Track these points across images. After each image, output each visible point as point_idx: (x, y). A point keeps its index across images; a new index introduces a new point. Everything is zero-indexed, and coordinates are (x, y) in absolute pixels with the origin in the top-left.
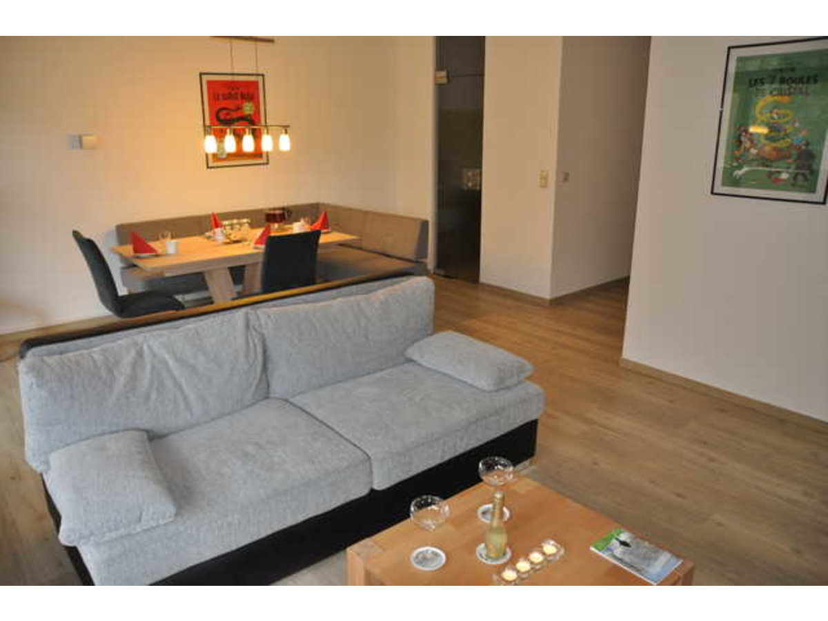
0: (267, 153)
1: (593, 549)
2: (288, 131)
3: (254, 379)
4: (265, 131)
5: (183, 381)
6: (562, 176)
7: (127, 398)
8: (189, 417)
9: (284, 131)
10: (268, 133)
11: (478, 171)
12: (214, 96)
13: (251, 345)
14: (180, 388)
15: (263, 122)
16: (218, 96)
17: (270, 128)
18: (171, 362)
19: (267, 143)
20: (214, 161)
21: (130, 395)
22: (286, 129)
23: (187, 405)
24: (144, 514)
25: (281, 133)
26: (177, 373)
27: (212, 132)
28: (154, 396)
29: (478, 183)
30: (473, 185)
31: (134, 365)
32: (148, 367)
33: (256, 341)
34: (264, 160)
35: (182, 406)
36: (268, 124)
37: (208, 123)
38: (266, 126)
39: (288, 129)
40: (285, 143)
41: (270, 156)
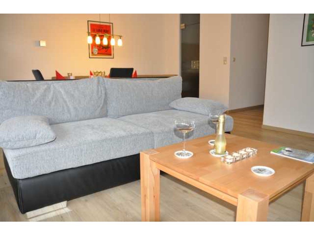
0: (113, 46)
1: (272, 152)
2: (121, 38)
3: (101, 104)
4: (112, 37)
5: (67, 100)
6: (233, 60)
7: (41, 102)
8: (69, 115)
9: (120, 38)
10: (113, 38)
11: (198, 61)
12: (93, 30)
13: (100, 90)
14: (65, 102)
15: (112, 34)
16: (94, 30)
17: (114, 36)
18: (63, 92)
19: (113, 42)
20: (92, 55)
21: (42, 102)
22: (120, 37)
23: (69, 111)
24: (37, 135)
25: (119, 39)
26: (65, 97)
27: (91, 35)
28: (53, 103)
29: (198, 66)
30: (196, 67)
31: (45, 90)
32: (52, 92)
33: (102, 88)
34: (112, 57)
35: (66, 111)
36: (114, 34)
37: (90, 31)
38: (113, 35)
39: (121, 37)
40: (120, 43)
41: (114, 47)
